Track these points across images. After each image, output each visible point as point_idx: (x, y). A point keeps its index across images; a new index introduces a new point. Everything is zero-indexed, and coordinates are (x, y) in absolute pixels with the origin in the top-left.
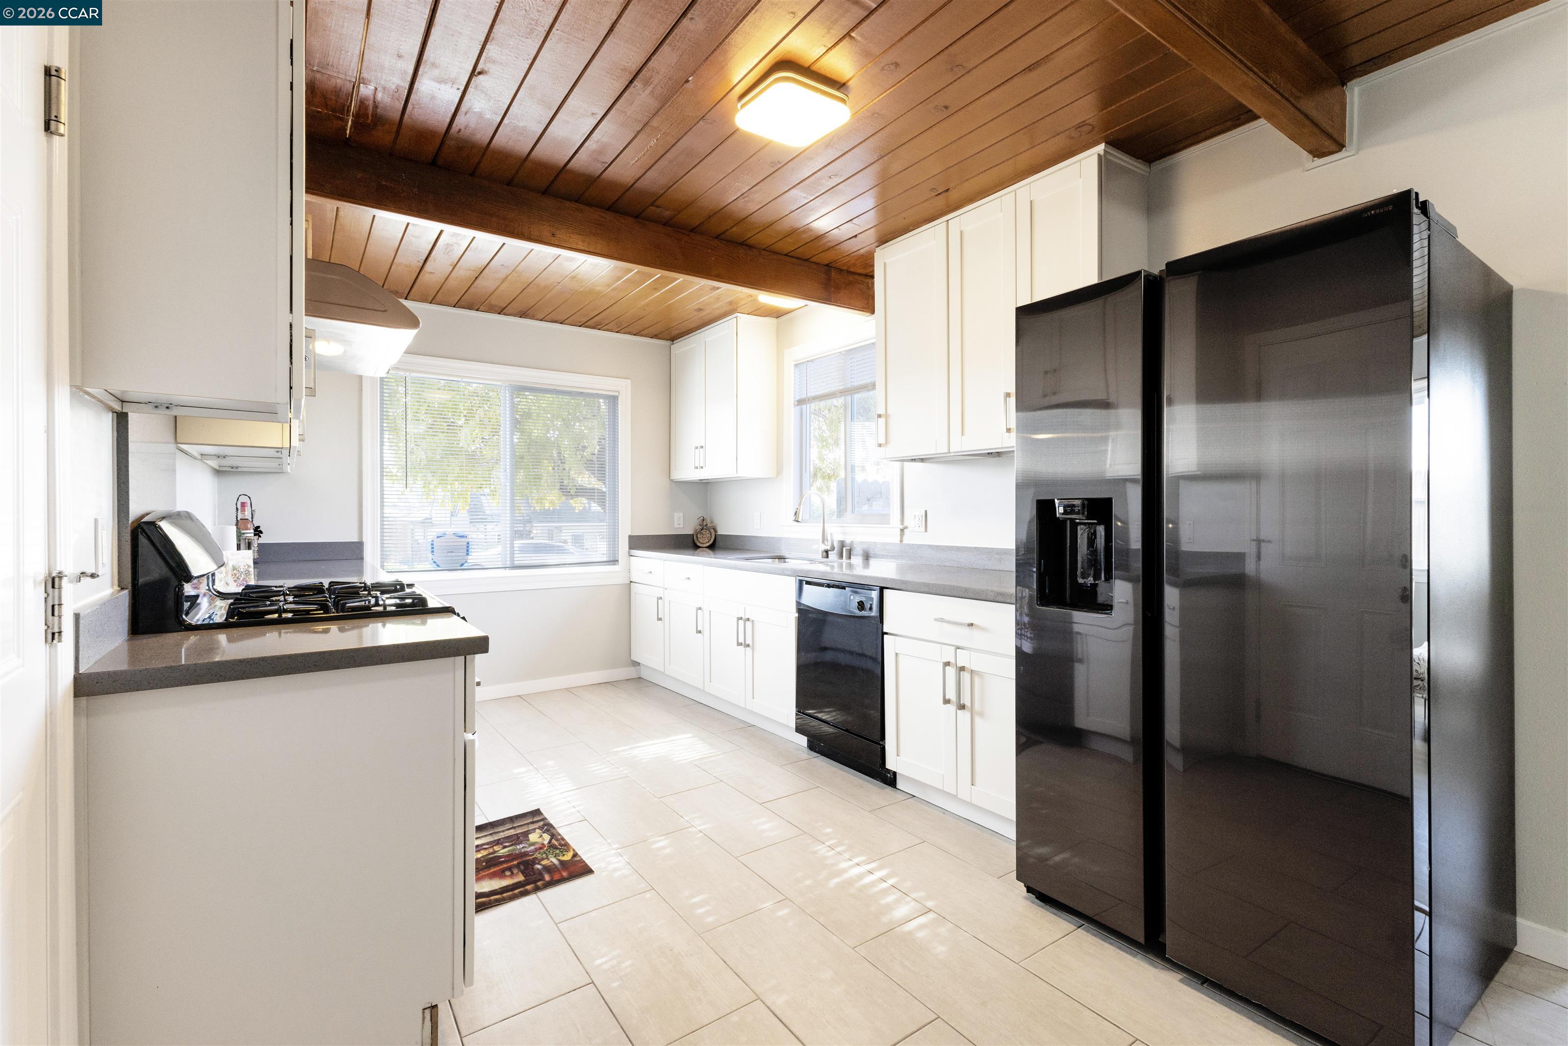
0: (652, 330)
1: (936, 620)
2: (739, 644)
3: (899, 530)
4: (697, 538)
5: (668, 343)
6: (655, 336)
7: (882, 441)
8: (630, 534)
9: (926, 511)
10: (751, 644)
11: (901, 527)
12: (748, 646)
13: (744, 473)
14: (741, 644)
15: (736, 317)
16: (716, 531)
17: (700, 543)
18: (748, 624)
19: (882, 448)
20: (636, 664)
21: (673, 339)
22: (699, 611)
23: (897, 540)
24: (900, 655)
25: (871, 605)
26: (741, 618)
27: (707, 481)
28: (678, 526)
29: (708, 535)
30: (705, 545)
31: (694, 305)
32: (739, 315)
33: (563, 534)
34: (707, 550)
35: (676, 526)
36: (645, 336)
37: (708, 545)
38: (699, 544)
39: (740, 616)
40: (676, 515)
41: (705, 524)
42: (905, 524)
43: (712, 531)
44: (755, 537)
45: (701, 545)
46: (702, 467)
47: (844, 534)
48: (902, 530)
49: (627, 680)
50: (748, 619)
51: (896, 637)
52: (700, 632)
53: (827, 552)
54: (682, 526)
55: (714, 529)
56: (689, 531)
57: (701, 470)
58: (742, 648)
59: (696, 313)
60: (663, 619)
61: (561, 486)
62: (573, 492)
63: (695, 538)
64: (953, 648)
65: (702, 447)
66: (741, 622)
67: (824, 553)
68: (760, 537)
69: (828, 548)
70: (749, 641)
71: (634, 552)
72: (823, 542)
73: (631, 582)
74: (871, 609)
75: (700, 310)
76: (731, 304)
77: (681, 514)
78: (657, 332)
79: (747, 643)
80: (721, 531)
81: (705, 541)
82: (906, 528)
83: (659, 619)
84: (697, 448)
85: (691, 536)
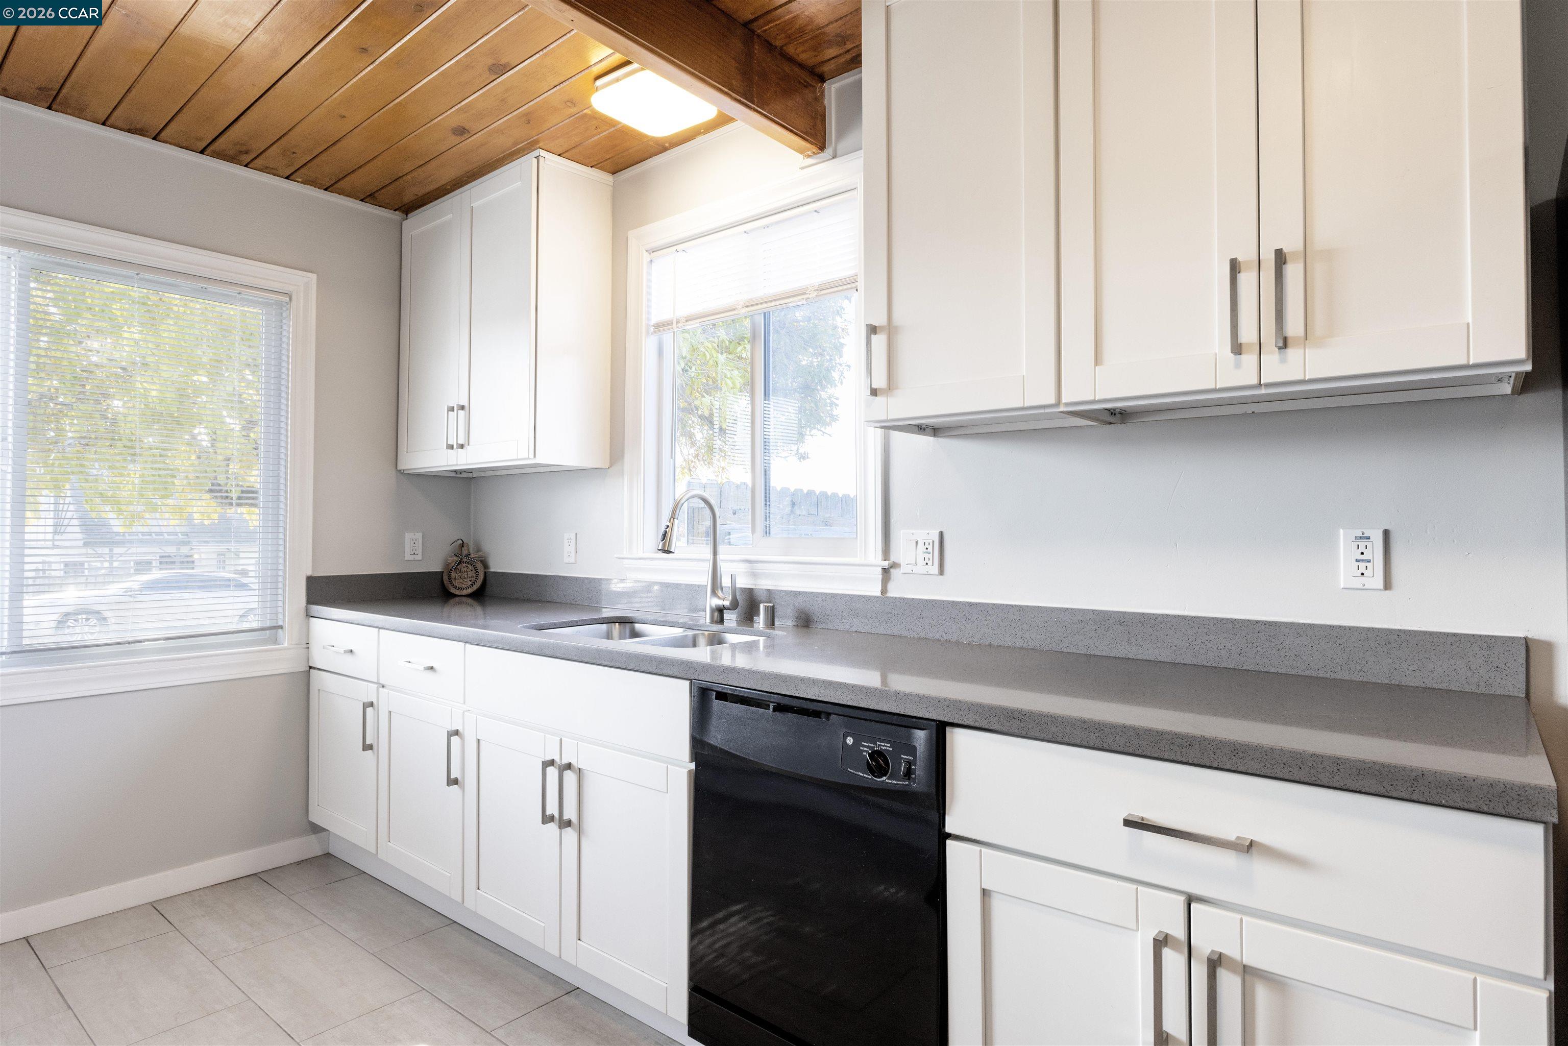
0: (363, 179)
1: (1128, 823)
2: (547, 819)
3: (880, 570)
4: (450, 578)
5: (397, 216)
6: (370, 198)
7: (880, 382)
8: (310, 573)
9: (941, 534)
10: (574, 819)
11: (886, 564)
12: (569, 823)
13: (547, 457)
14: (551, 819)
15: (537, 157)
16: (486, 566)
17: (455, 587)
18: (569, 776)
19: (880, 399)
20: (316, 829)
21: (408, 209)
22: (455, 739)
23: (876, 591)
24: (994, 895)
25: (909, 763)
26: (552, 763)
27: (470, 475)
28: (412, 558)
29: (472, 574)
30: (465, 592)
31: (451, 117)
32: (543, 153)
33: (242, 561)
34: (470, 600)
35: (408, 557)
36: (349, 195)
37: (470, 591)
38: (453, 590)
39: (548, 758)
40: (408, 536)
41: (465, 552)
42: (893, 558)
43: (479, 566)
44: (564, 578)
45: (457, 593)
46: (462, 446)
47: (754, 575)
48: (886, 571)
49: (299, 863)
50: (569, 766)
51: (985, 850)
52: (455, 782)
53: (721, 610)
54: (419, 557)
55: (482, 561)
56: (435, 566)
57: (460, 450)
58: (553, 827)
59: (454, 139)
60: (375, 747)
61: (213, 485)
62: (234, 494)
63: (445, 578)
64: (1182, 899)
65: (463, 408)
66: (552, 772)
67: (716, 614)
68: (576, 579)
69: (727, 603)
70: (570, 813)
71: (317, 609)
72: (714, 593)
73: (311, 668)
74: (909, 773)
75: (461, 131)
76: (528, 122)
77: (419, 536)
78: (372, 188)
79: (566, 817)
80: (497, 566)
81: (465, 583)
82: (895, 565)
83: (367, 747)
84: (452, 409)
85: (437, 577)
